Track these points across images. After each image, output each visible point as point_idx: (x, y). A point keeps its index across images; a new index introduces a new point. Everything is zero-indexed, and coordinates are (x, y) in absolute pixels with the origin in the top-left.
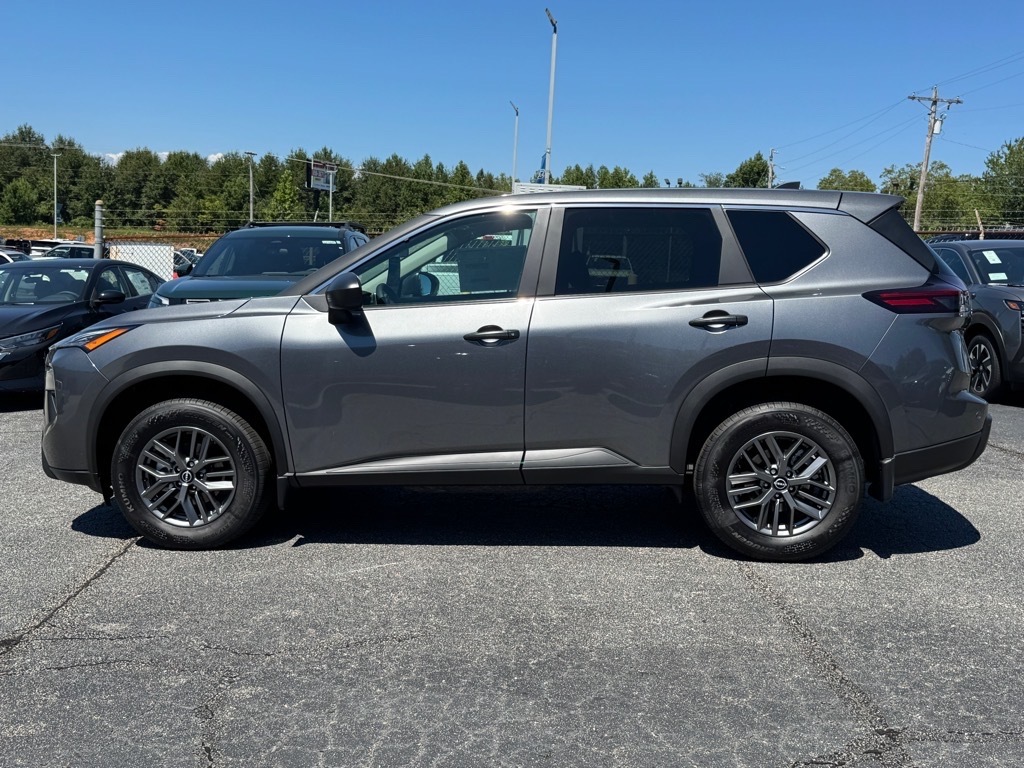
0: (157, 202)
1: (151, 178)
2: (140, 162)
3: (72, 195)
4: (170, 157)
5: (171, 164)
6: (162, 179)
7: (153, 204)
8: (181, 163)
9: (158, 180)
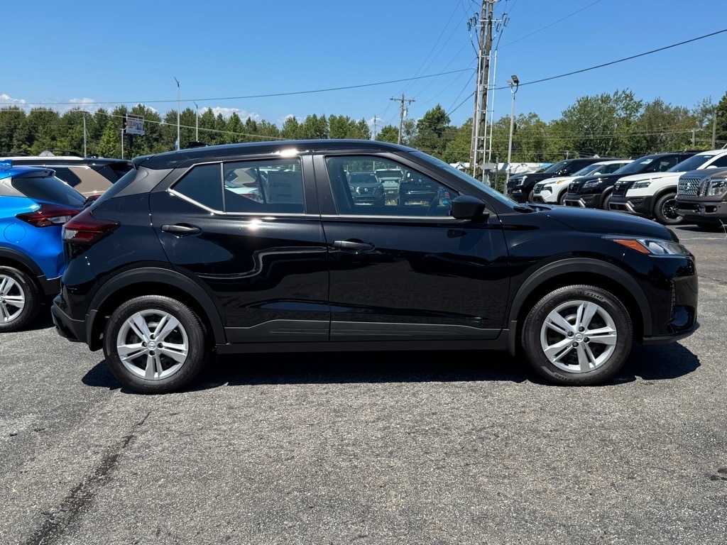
0: (24, 143)
1: (20, 127)
2: (12, 115)
4: (32, 113)
5: (34, 117)
6: (27, 127)
7: (21, 145)
8: (40, 116)
9: (24, 128)
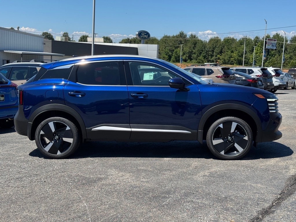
0: (218, 54)
1: (217, 46)
2: (215, 41)
3: (193, 53)
4: (224, 40)
5: (224, 41)
6: (221, 47)
7: (217, 55)
8: (228, 41)
9: (219, 47)
